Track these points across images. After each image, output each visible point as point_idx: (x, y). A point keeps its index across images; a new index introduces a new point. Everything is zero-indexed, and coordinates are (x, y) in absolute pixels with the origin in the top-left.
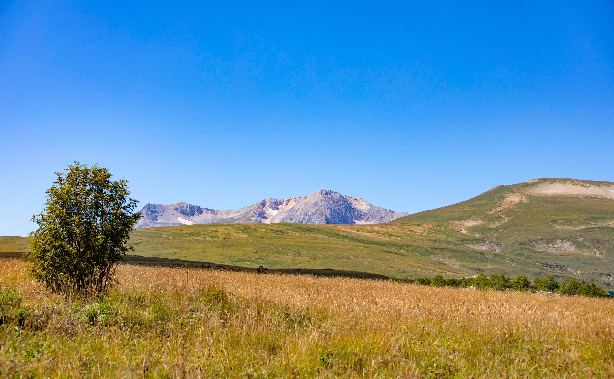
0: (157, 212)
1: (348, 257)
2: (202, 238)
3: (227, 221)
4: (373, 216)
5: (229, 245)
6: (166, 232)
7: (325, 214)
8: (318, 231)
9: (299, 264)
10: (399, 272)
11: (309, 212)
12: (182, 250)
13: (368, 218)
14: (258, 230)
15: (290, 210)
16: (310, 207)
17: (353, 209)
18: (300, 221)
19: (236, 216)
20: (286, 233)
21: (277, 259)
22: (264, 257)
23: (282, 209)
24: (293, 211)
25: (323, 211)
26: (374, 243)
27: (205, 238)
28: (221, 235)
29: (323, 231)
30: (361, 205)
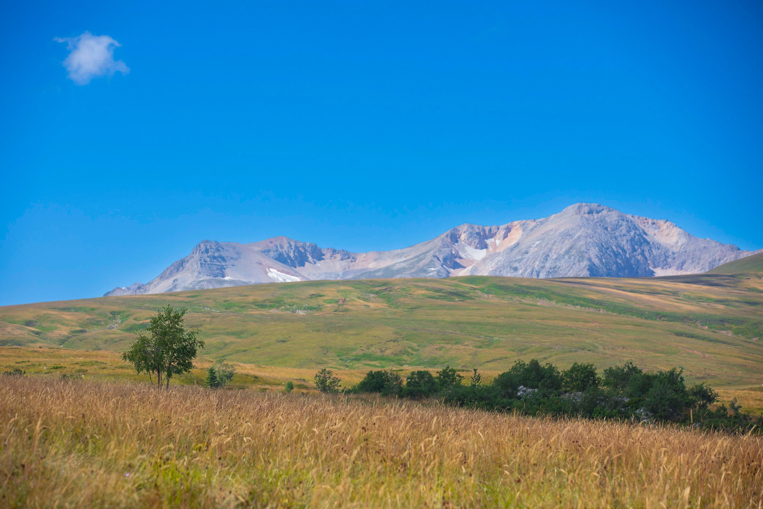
0: (224, 259)
1: (591, 348)
2: (289, 312)
3: (377, 274)
4: (692, 259)
5: (340, 325)
6: (210, 301)
7: (587, 256)
8: (542, 292)
9: (484, 363)
10: (694, 377)
11: (553, 252)
12: (241, 338)
13: (683, 263)
14: (411, 292)
15: (512, 249)
16: (555, 242)
17: (648, 243)
18: (535, 273)
19: (394, 265)
20: (470, 298)
21: (440, 353)
22: (413, 349)
23: (495, 247)
24: (519, 252)
25: (583, 249)
26: (664, 316)
27: (294, 312)
28: (328, 305)
29: (553, 293)
30: (667, 235)
